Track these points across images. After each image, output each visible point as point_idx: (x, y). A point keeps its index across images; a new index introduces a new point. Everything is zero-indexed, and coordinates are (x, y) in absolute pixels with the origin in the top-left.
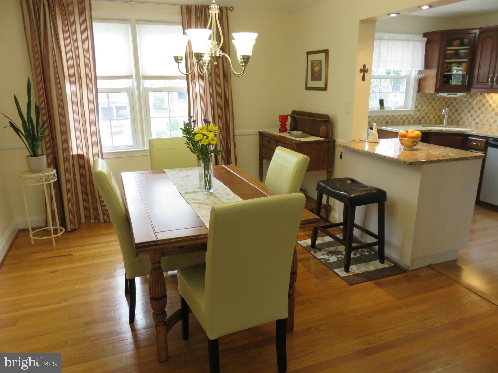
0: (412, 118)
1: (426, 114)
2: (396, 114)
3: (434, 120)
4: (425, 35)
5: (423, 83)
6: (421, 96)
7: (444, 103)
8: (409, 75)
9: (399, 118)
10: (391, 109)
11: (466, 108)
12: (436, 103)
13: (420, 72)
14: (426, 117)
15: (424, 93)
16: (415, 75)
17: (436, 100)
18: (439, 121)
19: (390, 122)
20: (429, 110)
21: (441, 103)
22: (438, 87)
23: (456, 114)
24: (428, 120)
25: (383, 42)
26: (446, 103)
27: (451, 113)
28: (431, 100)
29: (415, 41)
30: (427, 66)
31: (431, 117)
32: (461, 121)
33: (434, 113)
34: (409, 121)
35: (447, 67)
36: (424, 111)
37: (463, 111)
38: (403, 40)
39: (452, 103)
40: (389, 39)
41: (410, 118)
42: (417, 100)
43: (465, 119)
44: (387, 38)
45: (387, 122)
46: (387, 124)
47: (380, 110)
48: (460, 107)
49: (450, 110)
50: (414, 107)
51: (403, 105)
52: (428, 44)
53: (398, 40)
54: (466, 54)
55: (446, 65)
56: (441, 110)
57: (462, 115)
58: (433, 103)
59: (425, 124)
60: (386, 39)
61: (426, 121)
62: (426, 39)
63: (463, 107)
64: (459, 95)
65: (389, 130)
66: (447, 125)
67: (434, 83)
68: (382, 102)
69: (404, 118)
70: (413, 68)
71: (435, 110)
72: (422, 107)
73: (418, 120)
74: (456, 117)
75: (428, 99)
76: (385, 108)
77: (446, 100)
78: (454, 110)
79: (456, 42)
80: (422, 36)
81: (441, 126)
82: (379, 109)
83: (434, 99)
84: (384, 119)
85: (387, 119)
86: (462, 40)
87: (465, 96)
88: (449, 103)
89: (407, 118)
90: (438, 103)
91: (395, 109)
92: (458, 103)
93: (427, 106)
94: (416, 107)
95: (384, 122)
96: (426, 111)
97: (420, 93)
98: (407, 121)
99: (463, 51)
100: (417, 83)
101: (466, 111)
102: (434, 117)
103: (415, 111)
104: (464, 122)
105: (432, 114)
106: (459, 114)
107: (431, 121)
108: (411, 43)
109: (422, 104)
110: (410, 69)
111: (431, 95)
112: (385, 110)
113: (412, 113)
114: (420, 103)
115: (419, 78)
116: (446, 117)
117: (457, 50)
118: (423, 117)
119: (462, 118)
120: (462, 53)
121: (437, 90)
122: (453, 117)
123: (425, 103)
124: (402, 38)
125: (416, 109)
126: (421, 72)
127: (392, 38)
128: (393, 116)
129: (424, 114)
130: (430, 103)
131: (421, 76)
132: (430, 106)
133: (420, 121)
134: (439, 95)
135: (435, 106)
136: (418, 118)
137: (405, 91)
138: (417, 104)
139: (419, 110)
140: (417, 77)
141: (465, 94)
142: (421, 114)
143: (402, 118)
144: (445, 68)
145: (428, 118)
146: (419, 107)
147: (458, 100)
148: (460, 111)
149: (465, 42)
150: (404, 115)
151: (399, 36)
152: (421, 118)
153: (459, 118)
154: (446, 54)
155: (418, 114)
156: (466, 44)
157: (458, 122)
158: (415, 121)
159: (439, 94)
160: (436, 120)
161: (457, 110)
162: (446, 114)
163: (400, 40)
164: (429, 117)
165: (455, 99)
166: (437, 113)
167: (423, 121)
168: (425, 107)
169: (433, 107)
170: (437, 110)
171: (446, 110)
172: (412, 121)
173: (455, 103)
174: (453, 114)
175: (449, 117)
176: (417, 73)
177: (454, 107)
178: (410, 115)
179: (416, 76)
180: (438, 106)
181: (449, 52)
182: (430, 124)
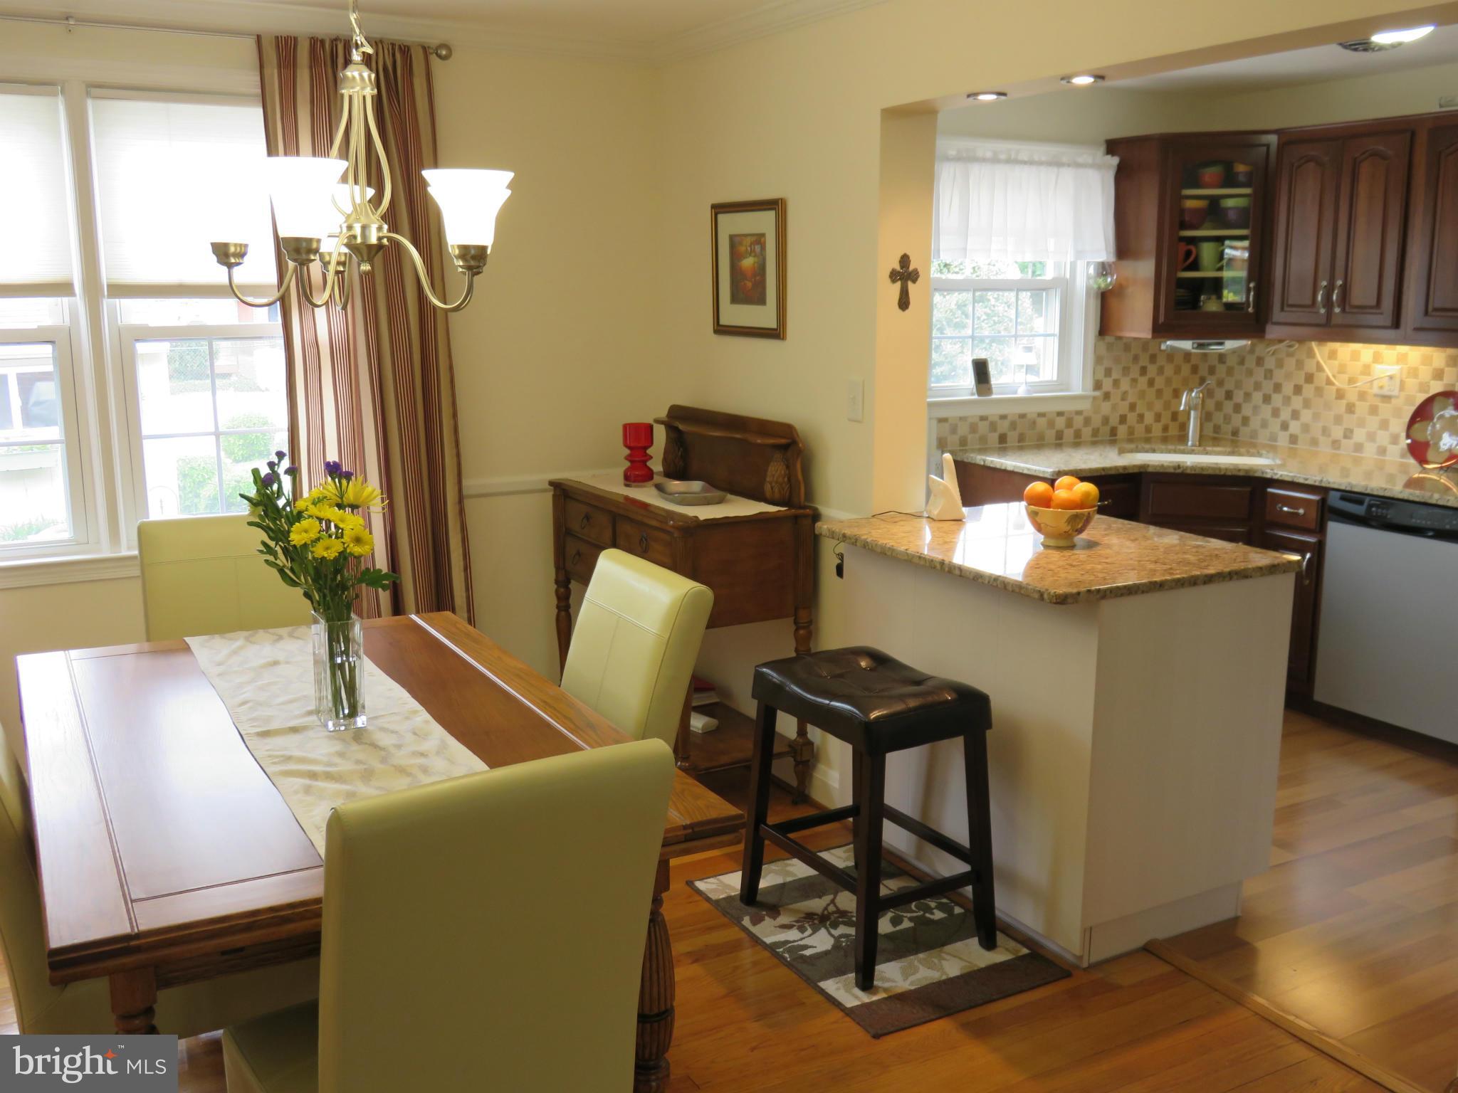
0: (1087, 421)
1: (1132, 407)
2: (1032, 410)
3: (1157, 430)
4: (1112, 147)
5: (1113, 303)
6: (1110, 347)
7: (1186, 370)
8: (1068, 276)
9: (1042, 422)
10: (1016, 393)
11: (1258, 386)
12: (1161, 371)
13: (1104, 269)
14: (1132, 418)
15: (1120, 338)
16: (1089, 277)
17: (1161, 361)
18: (1173, 431)
19: (1012, 437)
20: (1142, 395)
21: (1178, 370)
22: (1161, 319)
23: (1228, 407)
24: (1140, 430)
25: (976, 170)
26: (1195, 369)
27: (1210, 405)
28: (1144, 361)
29: (1078, 165)
30: (1124, 247)
31: (1149, 418)
32: (1244, 431)
33: (1158, 406)
34: (1078, 434)
35: (1188, 253)
36: (1123, 399)
37: (1248, 396)
38: (1040, 163)
39: (1212, 371)
40: (995, 160)
41: (1079, 421)
42: (1098, 360)
43: (1255, 423)
44: (989, 155)
45: (1003, 439)
46: (1003, 444)
47: (976, 397)
48: (1238, 385)
49: (1209, 393)
50: (1090, 384)
51: (1055, 378)
52: (1123, 177)
53: (1025, 163)
54: (1243, 212)
55: (1183, 247)
56: (1177, 394)
57: (1247, 410)
58: (1152, 370)
59: (1130, 441)
60: (983, 160)
61: (1131, 431)
62: (1114, 161)
63: (1248, 384)
64: (1230, 345)
65: (1009, 468)
66: (1200, 446)
67: (1150, 305)
68: (981, 370)
69: (1060, 423)
70: (1079, 254)
71: (1159, 393)
72: (1116, 383)
73: (1107, 429)
74: (1227, 419)
75: (1136, 358)
76: (994, 390)
77: (1194, 361)
78: (1220, 394)
79: (1211, 173)
80: (1103, 149)
81: (1182, 447)
82: (973, 394)
83: (1153, 358)
84: (993, 427)
85: (1003, 426)
86: (1229, 167)
87: (1248, 348)
88: (1203, 371)
89: (1069, 424)
90: (1169, 370)
91: (1028, 391)
92: (1230, 371)
93: (1134, 381)
94: (1098, 385)
95: (994, 438)
96: (1131, 399)
97: (1109, 339)
98: (1069, 434)
99: (1235, 199)
100: (1095, 305)
101: (1257, 397)
102: (1158, 417)
103: (1095, 398)
104: (1254, 434)
105: (1150, 406)
106: (1237, 408)
107: (1148, 430)
108: (1068, 174)
109: (1115, 375)
110: (1070, 258)
111: (1145, 345)
112: (994, 396)
113: (1085, 406)
114: (1108, 372)
115: (1099, 288)
116: (1194, 418)
117: (1214, 201)
118: (1123, 419)
119: (1246, 421)
120: (1230, 208)
121: (1162, 329)
122: (1218, 418)
123: (1126, 371)
124: (1036, 158)
125: (1097, 393)
126: (1107, 267)
127: (1003, 157)
128: (1023, 416)
129: (1123, 408)
130: (1143, 371)
131: (1106, 281)
132: (1143, 381)
133: (1113, 432)
134: (1167, 346)
135: (1160, 383)
136: (1106, 420)
137: (1057, 331)
138: (1100, 375)
139: (1107, 396)
140: (1095, 286)
141: (1250, 342)
142: (1114, 407)
143: (1051, 424)
144: (1181, 256)
145: (1138, 422)
146: (1107, 384)
147: (1231, 361)
148: (1239, 397)
149: (1238, 174)
150: (1060, 414)
151: (1025, 150)
152: (1114, 421)
153: (1236, 420)
154: (1182, 211)
155: (1106, 408)
156: (1242, 178)
157: (1235, 433)
158: (1095, 432)
159: (1169, 343)
160: (1165, 429)
161: (1229, 395)
162: (1195, 409)
163: (1031, 163)
164: (1141, 417)
165: (1222, 358)
166: (1167, 405)
167: (1122, 430)
168: (1125, 385)
169: (1151, 383)
170: (1168, 394)
171: (1193, 394)
172: (1087, 432)
173: (1222, 370)
174: (1219, 406)
175: (1206, 417)
176: (1092, 271)
177: (1220, 383)
178: (1079, 413)
179: (1091, 282)
180: (1168, 381)
181: (1190, 204)
182: (1148, 440)
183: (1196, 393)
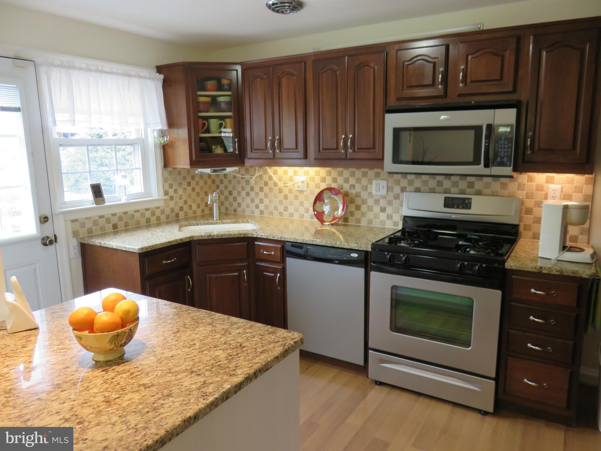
0: (163, 212)
1: (185, 202)
2: (130, 209)
3: (199, 212)
4: (159, 69)
5: (169, 151)
6: (170, 173)
7: (209, 182)
8: (144, 137)
9: (137, 215)
10: (120, 201)
11: (243, 188)
12: (197, 183)
13: (162, 133)
14: (186, 208)
15: (176, 168)
16: (155, 138)
17: (197, 178)
18: (207, 212)
19: (121, 225)
20: (190, 196)
21: (206, 183)
22: (194, 158)
23: (231, 199)
24: (190, 213)
26: (214, 182)
27: (223, 198)
28: (189, 179)
29: (141, 77)
30: (171, 123)
31: (194, 207)
32: (239, 209)
33: (198, 200)
34: (158, 219)
35: (204, 125)
36: (180, 199)
37: (239, 193)
38: (118, 74)
39: (221, 182)
40: (88, 69)
41: (158, 212)
42: (165, 180)
43: (244, 205)
44: (83, 66)
45: (115, 226)
46: (116, 230)
47: (95, 205)
48: (234, 188)
49: (222, 192)
50: (162, 193)
51: (143, 191)
52: (167, 85)
53: (108, 73)
54: (229, 103)
55: (201, 122)
56: (206, 194)
57: (239, 200)
58: (193, 183)
59: (186, 219)
60: (80, 69)
61: (186, 214)
62: (161, 77)
63: (239, 188)
64: (229, 170)
65: (114, 247)
66: (220, 220)
67: (187, 151)
68: (97, 191)
69: (148, 214)
70: (146, 125)
71: (198, 194)
72: (176, 191)
73: (174, 214)
74: (231, 204)
75: (184, 178)
76: (106, 200)
77: (212, 178)
78: (226, 193)
79: (211, 84)
80: (154, 70)
81: (211, 222)
82: (93, 204)
83: (193, 177)
84: (108, 221)
85: (115, 220)
86: (219, 80)
87: (237, 171)
88: (218, 182)
89: (153, 214)
90: (201, 183)
91: (127, 199)
92: (230, 182)
93: (185, 189)
94: (166, 193)
95: (109, 227)
96: (184, 198)
97: (169, 169)
98: (153, 220)
99: (224, 98)
100: (160, 152)
101: (243, 193)
102: (199, 206)
103: (165, 200)
104: (244, 211)
105: (194, 201)
106: (235, 199)
107: (195, 212)
108: (135, 82)
109: (175, 187)
110: (142, 127)
111: (188, 172)
112: (106, 204)
113: (161, 204)
114: (171, 186)
115: (161, 143)
116: (216, 206)
117: (214, 98)
118: (181, 209)
119: (239, 205)
120: (222, 102)
121: (195, 163)
122: (227, 204)
123: (180, 184)
124: (115, 71)
125: (166, 197)
126: (164, 132)
127: (93, 68)
128: (126, 213)
129: (181, 203)
130: (189, 184)
131: (164, 139)
132: (189, 189)
133: (177, 215)
134: (198, 172)
135: (197, 189)
136: (172, 210)
137: (141, 167)
138: (167, 188)
139: (172, 198)
140: (159, 142)
141: (238, 168)
142: (176, 203)
143: (143, 215)
144: (200, 126)
145: (189, 209)
146: (171, 192)
147: (230, 177)
148: (235, 194)
149: (224, 84)
150: (147, 210)
151: (107, 66)
152: (177, 210)
153: (235, 205)
154: (198, 103)
155: (172, 204)
156: (226, 87)
157: (235, 211)
158: (168, 217)
159: (199, 170)
160: (203, 211)
161: (230, 193)
162: (216, 202)
163: (112, 73)
164: (190, 207)
165: (225, 176)
166: (202, 199)
167: (182, 214)
168: (180, 192)
169: (193, 190)
170: (202, 194)
171: (214, 195)
172: (163, 218)
173: (226, 181)
174: (226, 198)
175: (221, 204)
176: (156, 134)
177: (226, 187)
178: (157, 208)
179: (156, 140)
180: (202, 188)
181: (202, 99)
182: (195, 218)
183: (215, 194)
